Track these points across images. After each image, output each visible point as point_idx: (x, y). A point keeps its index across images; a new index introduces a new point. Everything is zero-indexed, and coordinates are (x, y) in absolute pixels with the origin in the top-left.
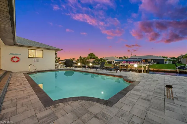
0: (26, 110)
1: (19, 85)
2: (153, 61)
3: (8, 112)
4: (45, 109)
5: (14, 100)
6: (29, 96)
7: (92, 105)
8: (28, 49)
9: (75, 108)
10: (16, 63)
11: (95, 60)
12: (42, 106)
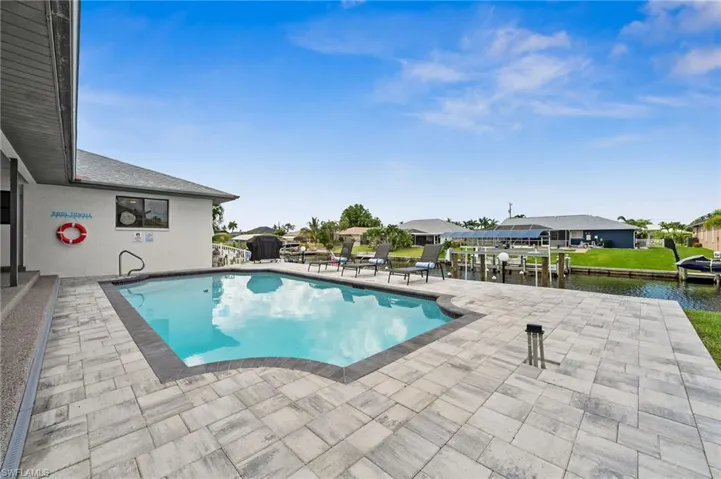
0: (109, 389)
1: (87, 323)
2: (588, 237)
3: (62, 393)
4: (162, 386)
5: (75, 363)
6: (120, 354)
7: (295, 379)
8: (117, 197)
9: (245, 385)
10: (75, 245)
11: (370, 233)
12: (154, 378)
